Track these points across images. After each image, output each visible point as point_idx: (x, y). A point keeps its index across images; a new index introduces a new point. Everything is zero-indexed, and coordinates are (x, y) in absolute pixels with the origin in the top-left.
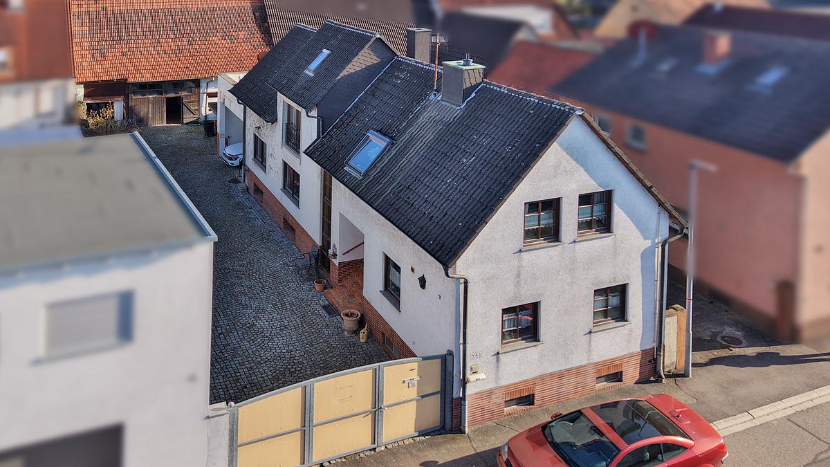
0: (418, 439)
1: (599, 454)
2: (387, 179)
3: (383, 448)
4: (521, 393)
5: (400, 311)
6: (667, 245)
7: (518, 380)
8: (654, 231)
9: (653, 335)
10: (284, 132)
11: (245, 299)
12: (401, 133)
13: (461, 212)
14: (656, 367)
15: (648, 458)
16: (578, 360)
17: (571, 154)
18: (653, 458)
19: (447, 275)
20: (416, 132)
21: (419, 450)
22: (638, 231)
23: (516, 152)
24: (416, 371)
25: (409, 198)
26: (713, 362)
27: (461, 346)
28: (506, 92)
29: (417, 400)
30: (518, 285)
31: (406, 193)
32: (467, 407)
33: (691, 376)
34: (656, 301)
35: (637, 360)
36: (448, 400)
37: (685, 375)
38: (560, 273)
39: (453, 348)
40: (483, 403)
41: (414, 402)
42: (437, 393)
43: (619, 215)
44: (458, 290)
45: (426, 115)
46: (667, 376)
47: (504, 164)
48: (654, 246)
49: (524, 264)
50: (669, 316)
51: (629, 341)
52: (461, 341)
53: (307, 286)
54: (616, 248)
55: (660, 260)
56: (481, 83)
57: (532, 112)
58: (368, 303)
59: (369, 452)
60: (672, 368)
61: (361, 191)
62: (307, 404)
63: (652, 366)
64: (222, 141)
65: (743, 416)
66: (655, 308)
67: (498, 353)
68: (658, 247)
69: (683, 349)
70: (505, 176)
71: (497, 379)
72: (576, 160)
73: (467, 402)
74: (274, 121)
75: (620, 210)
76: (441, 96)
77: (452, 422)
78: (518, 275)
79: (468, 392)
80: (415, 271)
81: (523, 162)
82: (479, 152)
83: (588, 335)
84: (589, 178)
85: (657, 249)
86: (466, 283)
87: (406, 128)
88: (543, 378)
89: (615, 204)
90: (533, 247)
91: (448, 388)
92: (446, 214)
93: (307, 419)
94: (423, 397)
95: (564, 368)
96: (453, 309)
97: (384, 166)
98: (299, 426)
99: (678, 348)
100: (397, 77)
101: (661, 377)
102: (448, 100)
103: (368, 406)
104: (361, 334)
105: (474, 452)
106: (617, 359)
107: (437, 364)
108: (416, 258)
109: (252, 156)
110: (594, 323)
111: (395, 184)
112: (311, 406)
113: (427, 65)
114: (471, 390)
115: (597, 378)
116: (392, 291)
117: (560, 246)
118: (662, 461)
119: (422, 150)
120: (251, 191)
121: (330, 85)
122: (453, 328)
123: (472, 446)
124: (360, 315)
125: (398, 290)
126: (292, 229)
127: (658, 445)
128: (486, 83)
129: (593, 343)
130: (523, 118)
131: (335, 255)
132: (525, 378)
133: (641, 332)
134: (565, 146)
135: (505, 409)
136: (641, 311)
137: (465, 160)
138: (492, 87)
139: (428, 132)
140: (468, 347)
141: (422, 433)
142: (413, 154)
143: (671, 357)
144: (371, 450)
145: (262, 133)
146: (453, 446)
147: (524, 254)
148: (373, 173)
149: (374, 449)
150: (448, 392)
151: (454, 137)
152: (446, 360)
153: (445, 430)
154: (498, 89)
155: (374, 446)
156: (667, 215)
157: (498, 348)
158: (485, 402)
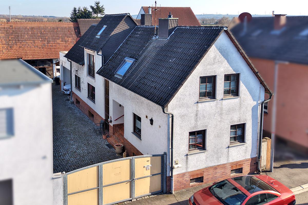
0: (151, 196)
1: (237, 199)
2: (134, 77)
3: (135, 200)
4: (197, 176)
5: (141, 140)
6: (264, 104)
7: (196, 169)
8: (258, 97)
9: (256, 150)
10: (88, 69)
11: (72, 142)
12: (140, 56)
13: (170, 83)
14: (257, 167)
15: (260, 201)
16: (223, 161)
17: (221, 52)
18: (263, 201)
19: (164, 112)
20: (147, 54)
21: (152, 201)
22: (250, 96)
23: (195, 52)
24: (150, 162)
25: (144, 82)
26: (282, 166)
27: (170, 150)
28: (189, 28)
29: (150, 177)
30: (196, 120)
31: (143, 80)
32: (173, 181)
33: (273, 172)
34: (258, 134)
35: (249, 162)
36: (164, 177)
37: (270, 171)
38: (216, 115)
39: (167, 151)
40: (180, 179)
41: (149, 178)
42: (159, 174)
43: (242, 88)
44: (169, 121)
45: (151, 46)
46: (263, 172)
47: (190, 58)
48: (258, 104)
49: (199, 109)
50: (263, 142)
51: (245, 153)
52: (170, 147)
53: (99, 137)
54: (240, 104)
55: (260, 112)
56: (177, 27)
57: (202, 33)
58: (126, 140)
59: (128, 202)
60: (264, 168)
61: (122, 84)
62: (100, 175)
63: (255, 166)
64: (62, 84)
65: (299, 188)
66: (258, 137)
67: (187, 155)
68: (260, 105)
69: (269, 159)
70: (190, 63)
71: (187, 168)
72: (223, 55)
73: (173, 178)
74: (83, 64)
75: (243, 84)
76: (158, 37)
77: (166, 189)
78: (197, 115)
79: (174, 174)
80: (148, 117)
81: (199, 55)
82: (177, 55)
83: (228, 148)
84: (229, 66)
85: (259, 106)
86: (172, 117)
87: (142, 54)
88: (207, 169)
89: (241, 81)
90: (203, 101)
91: (164, 171)
92: (162, 85)
93: (100, 183)
94: (153, 175)
95: (217, 165)
96: (166, 131)
97: (132, 71)
98: (96, 186)
99: (267, 158)
100: (137, 34)
101: (260, 171)
102: (161, 38)
103: (128, 178)
104: (124, 154)
105: (177, 202)
106: (240, 161)
107: (159, 158)
108: (148, 111)
109: (75, 86)
110: (230, 143)
111: (138, 77)
112: (101, 177)
113: (151, 26)
114: (175, 172)
115: (231, 171)
116: (137, 131)
117: (215, 101)
118: (267, 202)
119: (150, 61)
120: (75, 103)
121: (107, 39)
122: (166, 140)
123: (176, 199)
124: (123, 146)
125: (140, 130)
126: (92, 116)
127: (265, 194)
128: (179, 26)
129: (230, 152)
130: (198, 37)
131: (111, 121)
132: (199, 168)
133: (251, 148)
134: (218, 48)
135: (190, 184)
136: (251, 138)
137: (171, 61)
138: (182, 28)
139: (152, 52)
140: (174, 150)
141: (153, 194)
142: (146, 63)
143: (264, 163)
144: (129, 201)
145: (78, 73)
146: (167, 199)
147: (199, 104)
148: (128, 75)
149: (131, 200)
150: (165, 174)
151: (165, 52)
152: (163, 157)
153: (163, 193)
154: (185, 28)
155: (131, 199)
156: (264, 89)
157: (187, 152)
158: (181, 179)
